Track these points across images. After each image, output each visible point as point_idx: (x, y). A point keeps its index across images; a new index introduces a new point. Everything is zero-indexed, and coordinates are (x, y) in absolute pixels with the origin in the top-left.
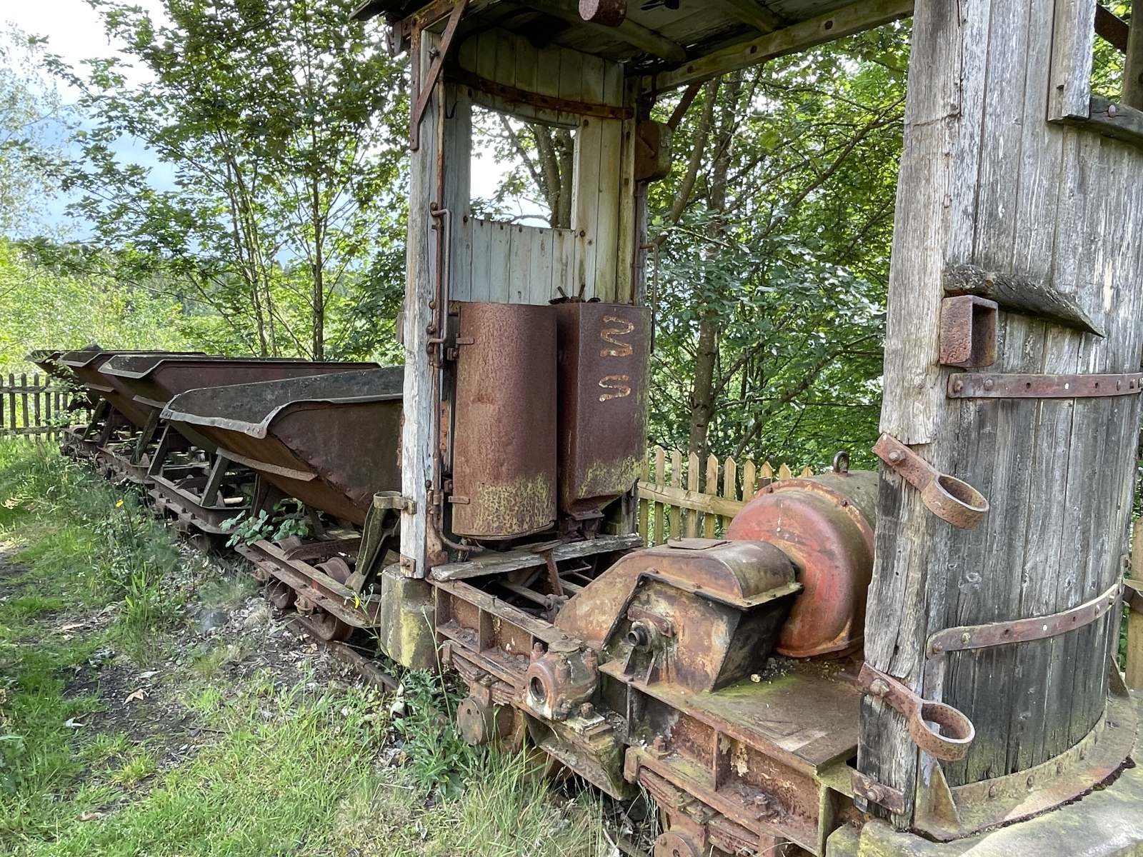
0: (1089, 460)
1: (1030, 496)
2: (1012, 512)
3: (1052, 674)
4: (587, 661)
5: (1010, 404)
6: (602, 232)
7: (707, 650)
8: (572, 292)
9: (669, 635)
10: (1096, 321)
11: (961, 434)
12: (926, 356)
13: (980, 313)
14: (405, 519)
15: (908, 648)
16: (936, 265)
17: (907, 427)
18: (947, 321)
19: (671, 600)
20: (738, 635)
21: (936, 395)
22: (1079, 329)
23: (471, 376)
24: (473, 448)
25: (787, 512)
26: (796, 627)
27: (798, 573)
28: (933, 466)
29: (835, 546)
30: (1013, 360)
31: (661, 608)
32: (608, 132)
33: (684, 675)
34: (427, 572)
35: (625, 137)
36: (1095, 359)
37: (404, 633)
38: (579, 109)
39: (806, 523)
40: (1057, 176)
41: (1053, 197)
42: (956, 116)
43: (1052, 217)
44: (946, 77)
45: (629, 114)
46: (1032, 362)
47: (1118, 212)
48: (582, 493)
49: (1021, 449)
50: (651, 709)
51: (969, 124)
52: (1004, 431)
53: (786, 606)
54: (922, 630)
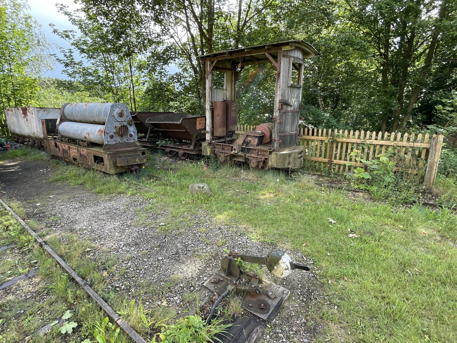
0: (292, 118)
1: (287, 122)
2: (285, 123)
3: (289, 139)
4: (240, 146)
5: (284, 113)
6: (229, 89)
7: (255, 142)
8: (225, 99)
9: (250, 141)
10: (292, 105)
11: (280, 115)
12: (277, 108)
13: (282, 104)
14: (207, 134)
15: (276, 135)
16: (278, 100)
17: (276, 115)
18: (279, 105)
19: (250, 138)
20: (259, 140)
21: (278, 112)
22: (291, 106)
23: (216, 113)
24: (217, 123)
25: (263, 127)
26: (264, 140)
27: (264, 133)
28: (278, 118)
29: (268, 130)
30: (285, 109)
31: (249, 139)
32: (230, 73)
33: (252, 146)
34: (211, 142)
35: (232, 73)
36: (292, 108)
37: (208, 150)
38: (225, 69)
39: (265, 128)
40: (288, 91)
41: (288, 93)
42: (280, 87)
43: (288, 95)
44: (279, 84)
45: (233, 70)
46: (286, 109)
47: (294, 94)
48: (230, 130)
49: (286, 117)
50: (249, 150)
51: (281, 88)
52: (284, 115)
53: (263, 136)
54: (277, 133)
